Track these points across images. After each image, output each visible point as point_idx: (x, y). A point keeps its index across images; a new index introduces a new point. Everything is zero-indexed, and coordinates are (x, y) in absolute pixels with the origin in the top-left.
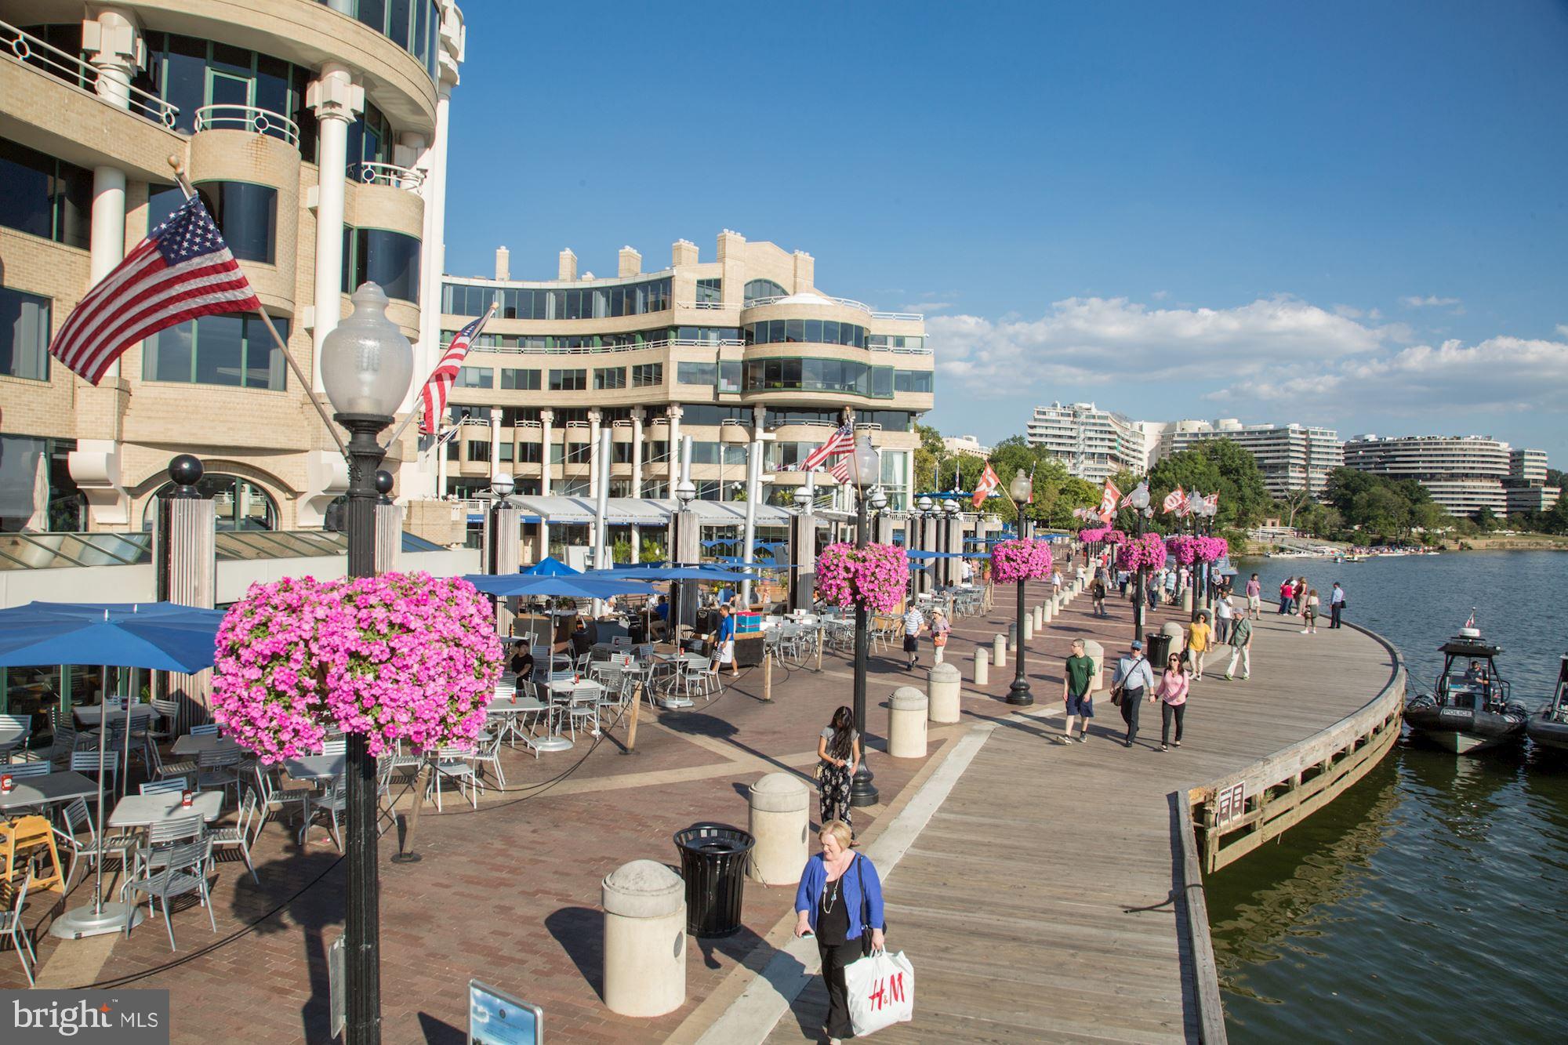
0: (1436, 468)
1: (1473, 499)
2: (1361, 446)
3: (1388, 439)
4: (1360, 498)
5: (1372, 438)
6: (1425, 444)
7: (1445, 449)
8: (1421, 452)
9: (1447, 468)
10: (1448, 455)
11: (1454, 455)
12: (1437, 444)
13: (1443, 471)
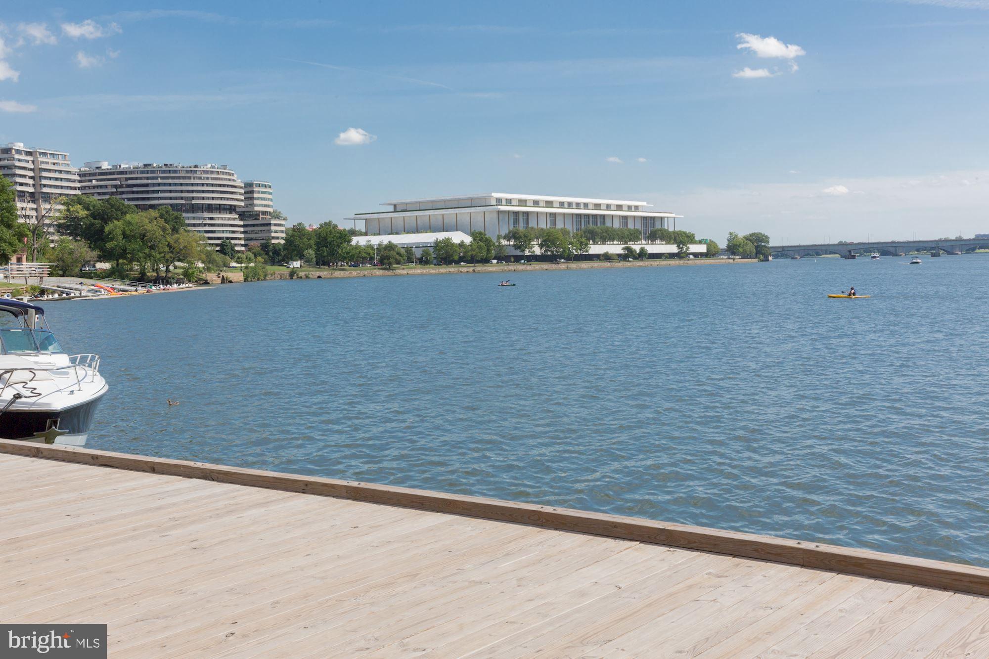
0: (176, 198)
1: (214, 232)
2: (94, 174)
3: (123, 166)
4: (115, 227)
5: (105, 166)
6: (164, 172)
7: (184, 178)
8: (159, 181)
9: (187, 198)
10: (187, 185)
11: (192, 185)
12: (175, 172)
13: (183, 202)
